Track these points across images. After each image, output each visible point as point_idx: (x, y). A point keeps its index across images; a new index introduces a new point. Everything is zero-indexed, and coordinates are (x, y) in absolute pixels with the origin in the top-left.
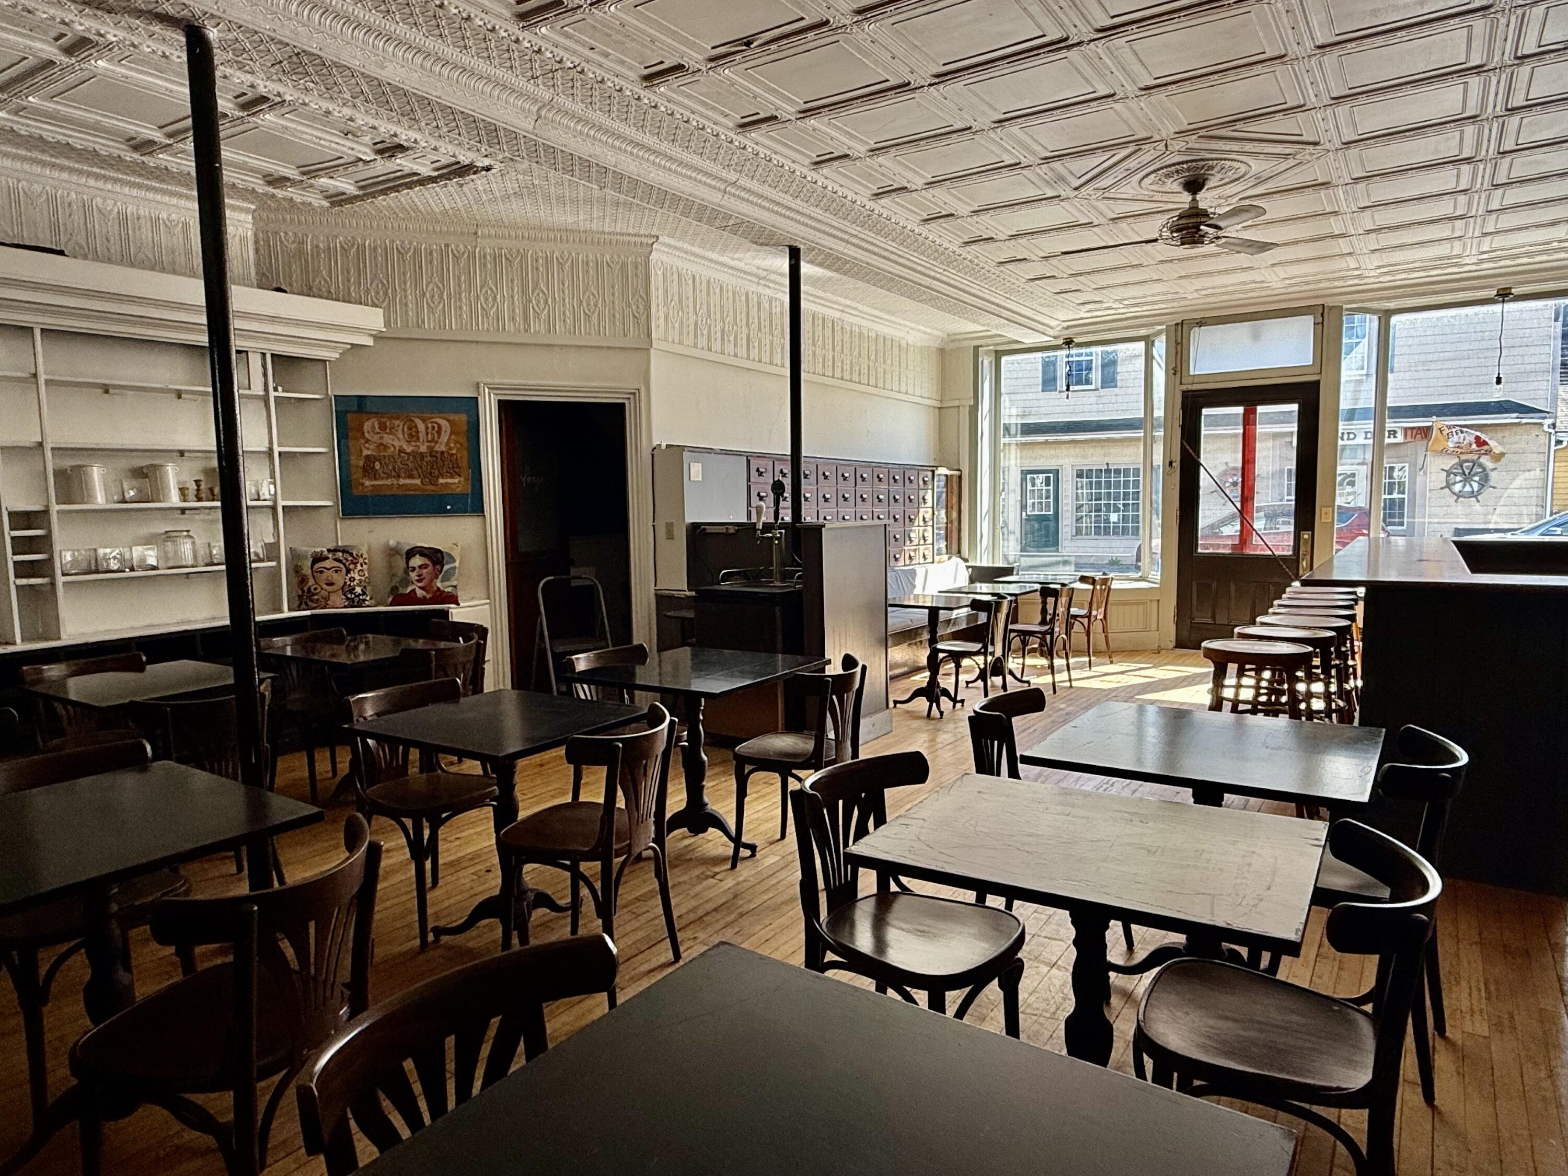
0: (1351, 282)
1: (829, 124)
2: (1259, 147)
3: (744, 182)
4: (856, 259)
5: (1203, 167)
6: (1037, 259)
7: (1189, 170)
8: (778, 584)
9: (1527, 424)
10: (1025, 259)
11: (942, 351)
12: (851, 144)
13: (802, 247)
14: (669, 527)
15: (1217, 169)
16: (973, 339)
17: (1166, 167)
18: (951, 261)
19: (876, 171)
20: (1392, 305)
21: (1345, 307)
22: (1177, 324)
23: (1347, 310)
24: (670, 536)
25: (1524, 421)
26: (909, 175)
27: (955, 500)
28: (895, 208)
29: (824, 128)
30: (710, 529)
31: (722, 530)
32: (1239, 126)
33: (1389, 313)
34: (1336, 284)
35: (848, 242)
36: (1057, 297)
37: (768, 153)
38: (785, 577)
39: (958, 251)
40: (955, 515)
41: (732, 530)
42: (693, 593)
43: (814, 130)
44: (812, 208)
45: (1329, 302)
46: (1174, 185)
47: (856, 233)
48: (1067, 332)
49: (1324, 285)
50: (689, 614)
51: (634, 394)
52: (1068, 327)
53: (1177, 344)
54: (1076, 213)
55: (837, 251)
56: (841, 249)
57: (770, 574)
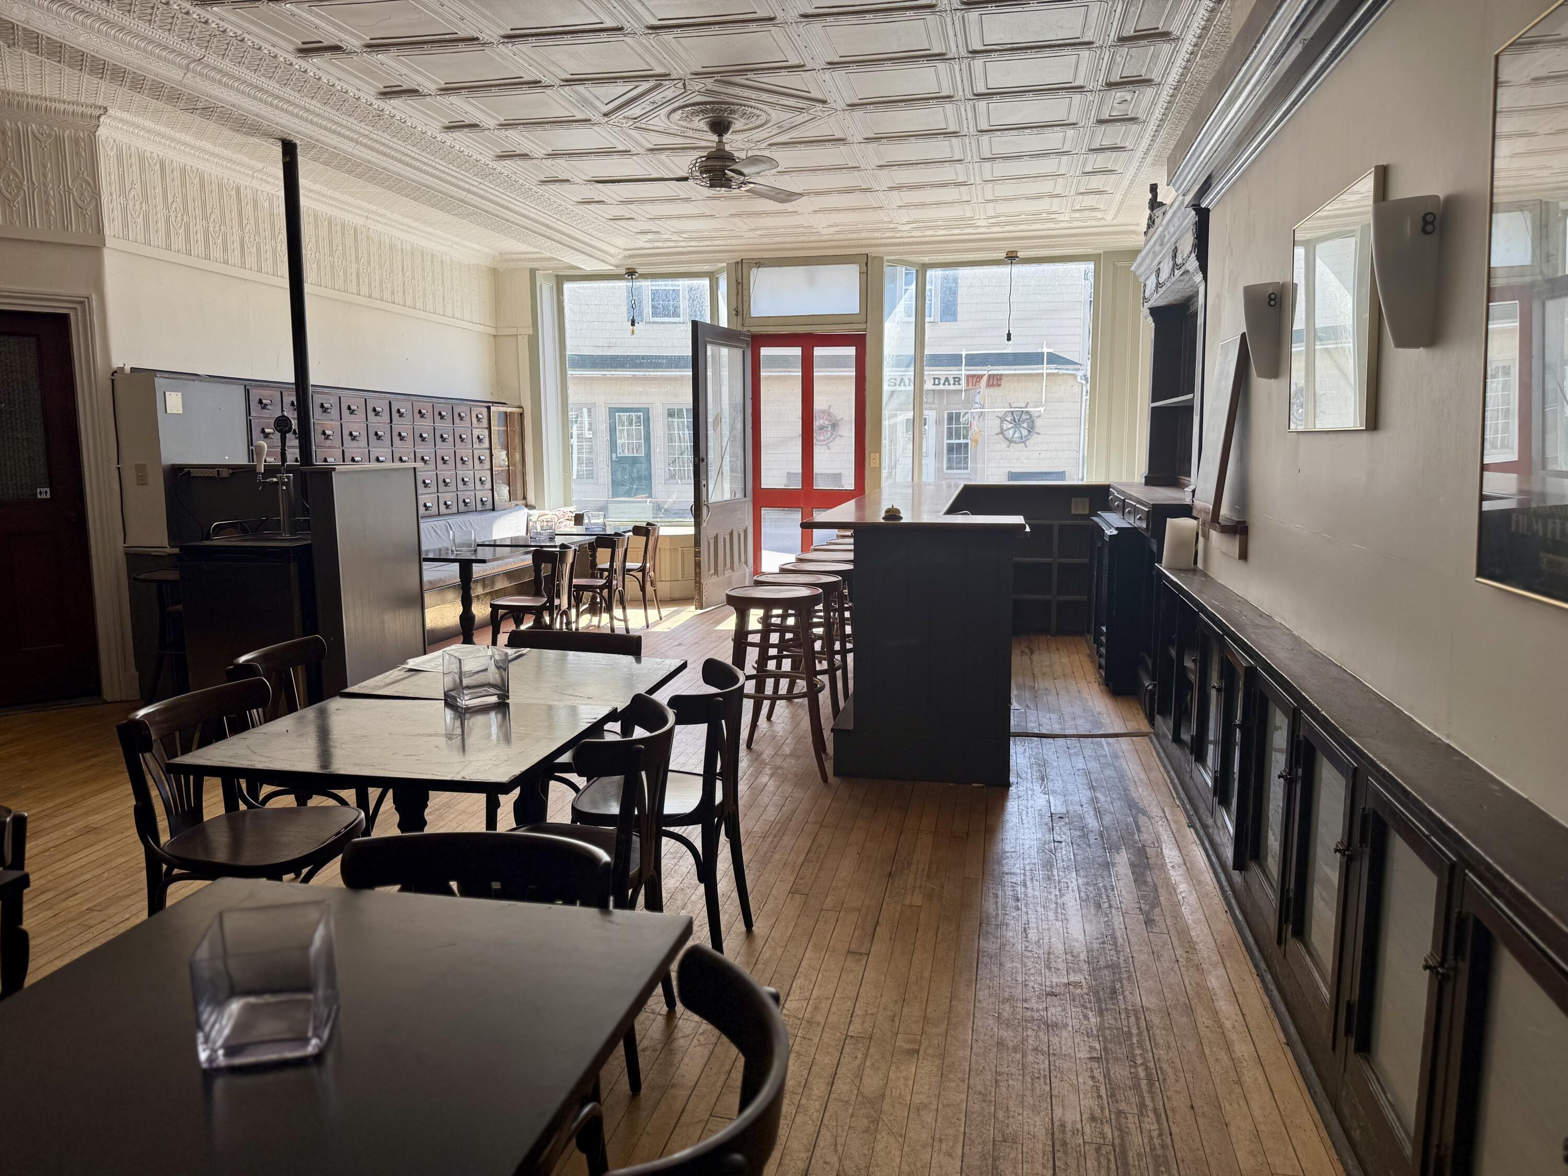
0: (888, 234)
1: (311, 11)
2: (774, 99)
3: (211, 59)
4: (369, 162)
5: (725, 110)
6: (582, 182)
7: (712, 111)
8: (288, 536)
9: (1064, 374)
10: (568, 181)
11: (494, 272)
12: (342, 35)
13: (298, 142)
14: (141, 470)
15: (740, 113)
16: (529, 260)
17: (690, 105)
18: (486, 173)
19: (378, 68)
20: (926, 259)
21: (885, 258)
22: (737, 263)
23: (888, 261)
24: (142, 480)
25: (1061, 372)
26: (419, 79)
27: (517, 441)
28: (409, 111)
29: (304, 14)
30: (195, 472)
31: (213, 473)
32: (750, 75)
33: (925, 267)
34: (875, 234)
35: (357, 142)
36: (611, 223)
37: (239, 32)
38: (295, 528)
39: (491, 164)
40: (518, 456)
41: (225, 473)
42: (177, 550)
43: (293, 15)
44: (305, 99)
45: (873, 252)
46: (700, 123)
47: (366, 133)
48: (629, 261)
49: (865, 235)
50: (173, 575)
51: (82, 303)
52: (630, 256)
53: (738, 284)
54: (612, 140)
55: (344, 151)
56: (350, 150)
57: (277, 526)
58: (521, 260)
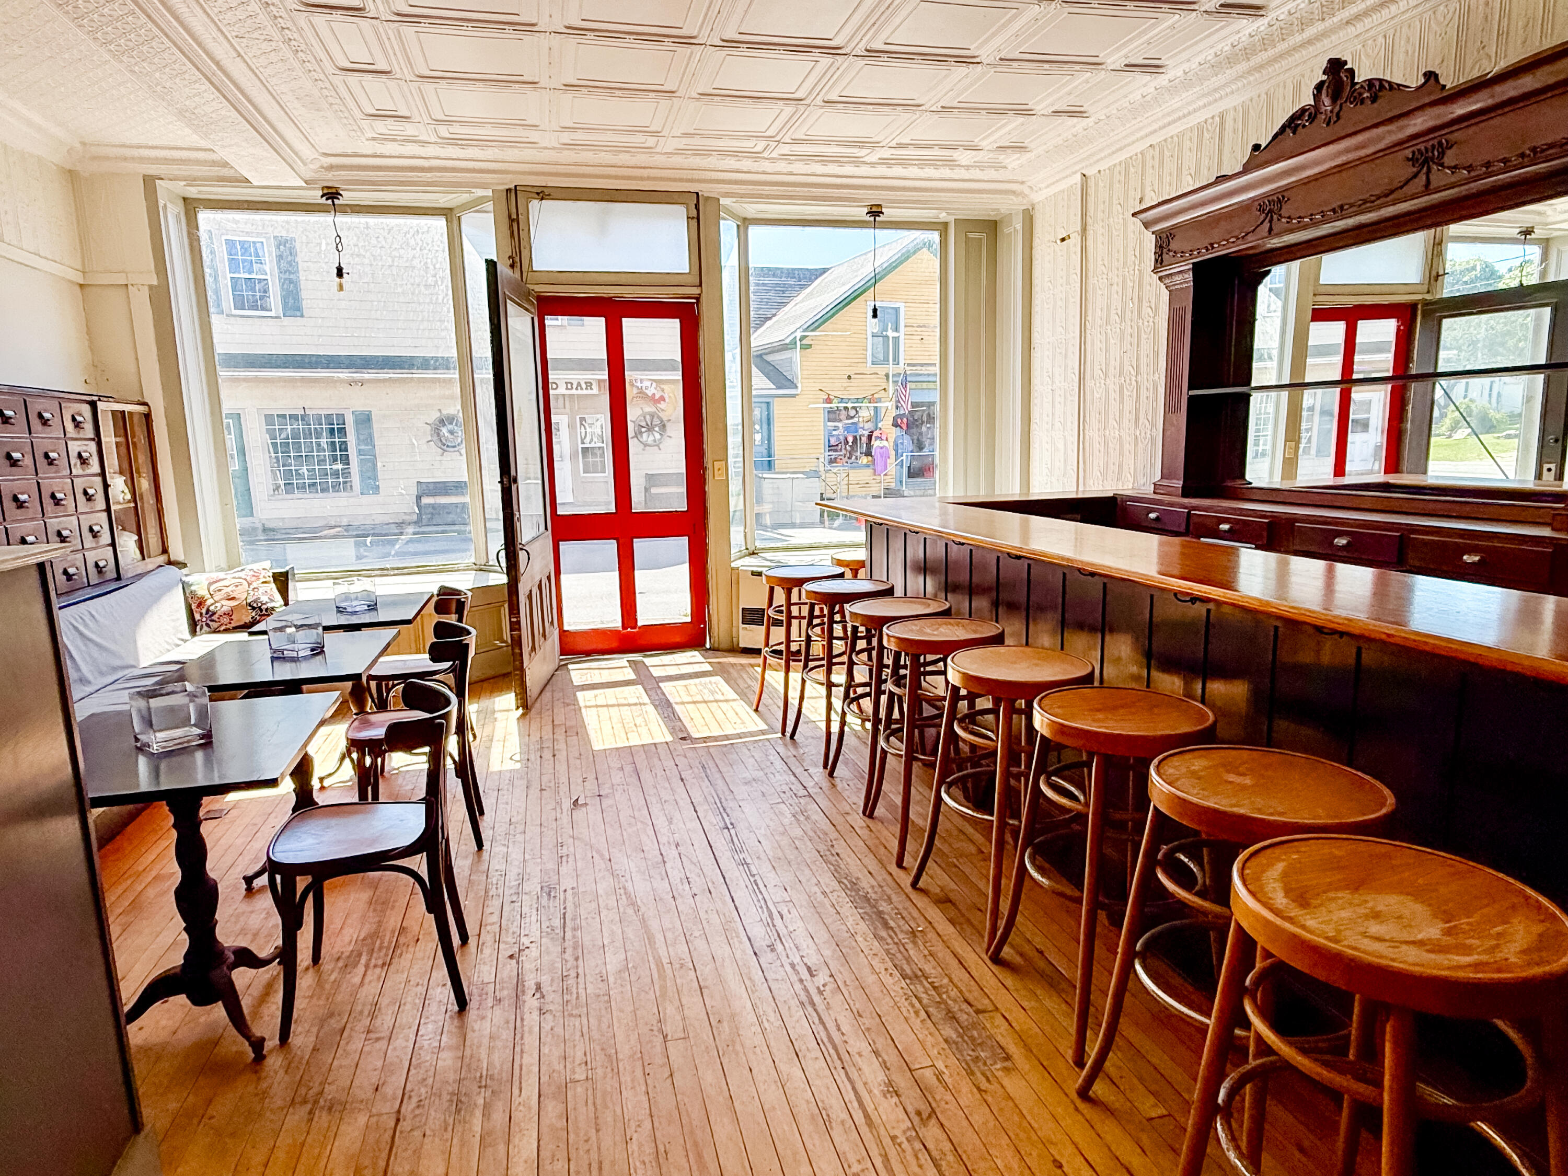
0: (740, 164)
11: (73, 177)
16: (142, 160)
22: (508, 191)
27: (142, 458)
33: (746, 223)
40: (144, 484)
45: (705, 190)
48: (330, 175)
52: (331, 168)
53: (511, 220)
58: (125, 159)
